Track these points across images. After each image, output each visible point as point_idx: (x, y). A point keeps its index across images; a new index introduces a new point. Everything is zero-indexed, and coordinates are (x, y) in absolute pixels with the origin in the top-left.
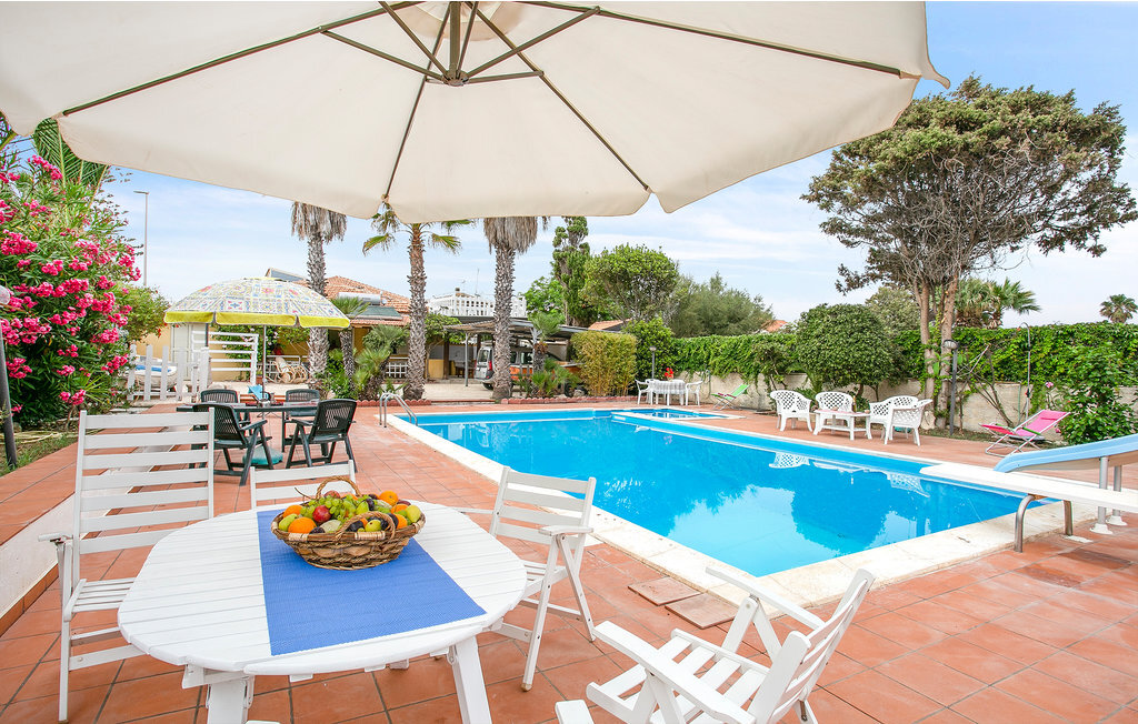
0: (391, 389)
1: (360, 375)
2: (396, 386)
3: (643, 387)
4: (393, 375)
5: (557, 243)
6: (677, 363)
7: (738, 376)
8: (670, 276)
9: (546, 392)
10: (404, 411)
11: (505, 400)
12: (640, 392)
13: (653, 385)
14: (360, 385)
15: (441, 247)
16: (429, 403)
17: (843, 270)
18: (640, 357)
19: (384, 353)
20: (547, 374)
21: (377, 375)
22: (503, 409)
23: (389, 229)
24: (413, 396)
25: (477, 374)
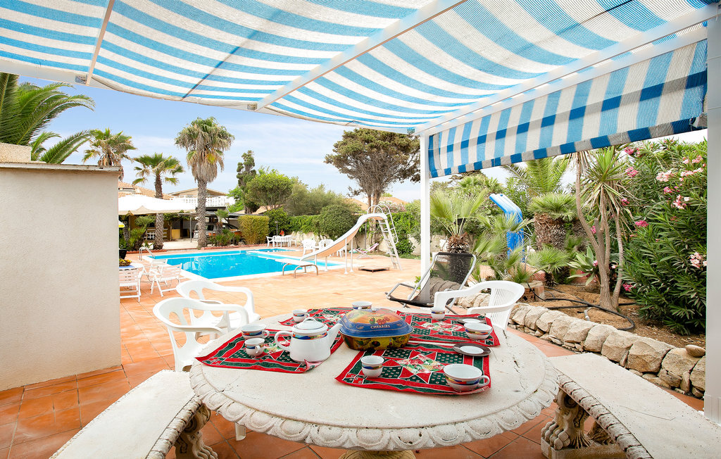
0: (147, 245)
1: (132, 240)
2: (149, 244)
3: (270, 240)
4: (148, 239)
5: (239, 170)
6: (290, 228)
7: (313, 233)
8: (287, 188)
9: (225, 244)
10: (151, 254)
11: (203, 248)
12: (269, 242)
13: (277, 239)
14: (132, 244)
15: (169, 183)
16: (166, 251)
17: (350, 188)
18: (270, 226)
19: (143, 230)
20: (223, 235)
21: (140, 239)
22: (202, 251)
23: (145, 175)
24: (158, 248)
25: (195, 237)
